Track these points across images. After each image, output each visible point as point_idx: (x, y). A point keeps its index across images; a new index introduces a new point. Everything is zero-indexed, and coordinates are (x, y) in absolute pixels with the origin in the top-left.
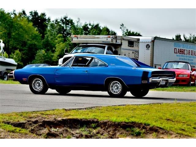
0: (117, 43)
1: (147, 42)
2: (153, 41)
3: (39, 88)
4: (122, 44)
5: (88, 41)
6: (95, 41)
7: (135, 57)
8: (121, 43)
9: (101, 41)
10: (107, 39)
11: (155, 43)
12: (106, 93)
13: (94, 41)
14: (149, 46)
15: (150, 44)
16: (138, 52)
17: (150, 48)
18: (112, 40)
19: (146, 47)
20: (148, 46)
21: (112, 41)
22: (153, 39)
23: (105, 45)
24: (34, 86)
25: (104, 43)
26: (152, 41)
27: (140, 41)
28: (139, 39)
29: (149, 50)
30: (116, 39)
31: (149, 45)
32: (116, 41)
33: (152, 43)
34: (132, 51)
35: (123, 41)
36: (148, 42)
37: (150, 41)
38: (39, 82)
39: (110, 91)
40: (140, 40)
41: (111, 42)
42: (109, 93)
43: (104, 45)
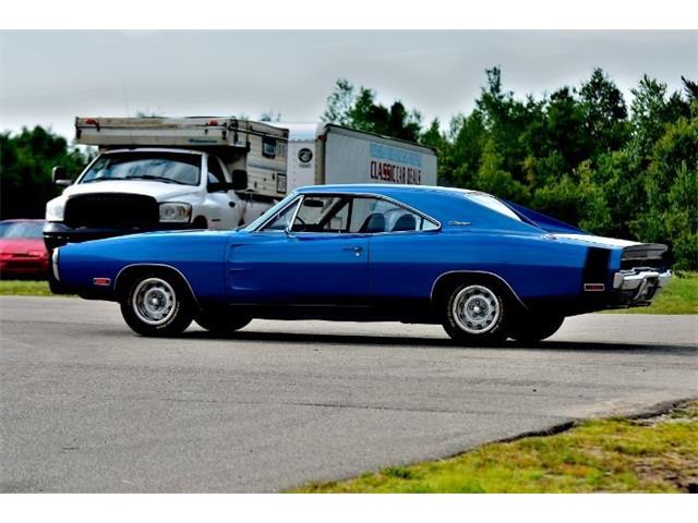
0: (237, 145)
1: (303, 139)
2: (322, 139)
3: (158, 316)
4: (251, 147)
5: (137, 137)
6: (163, 137)
7: (278, 192)
8: (248, 144)
9: (183, 138)
10: (206, 131)
11: (327, 144)
12: (437, 331)
13: (157, 138)
14: (311, 156)
15: (312, 148)
16: (285, 175)
17: (313, 162)
18: (224, 133)
19: (301, 159)
20: (305, 155)
21: (224, 138)
22: (322, 132)
23: (199, 153)
24: (141, 305)
25: (193, 144)
26: (320, 137)
27: (290, 139)
28: (287, 130)
29: (308, 166)
30: (236, 131)
31: (308, 150)
32: (236, 139)
33: (320, 143)
34: (272, 172)
35: (252, 139)
36: (306, 141)
37: (314, 137)
38: (162, 290)
39: (455, 322)
40: (290, 134)
41: (220, 142)
42: (448, 328)
43: (194, 152)
